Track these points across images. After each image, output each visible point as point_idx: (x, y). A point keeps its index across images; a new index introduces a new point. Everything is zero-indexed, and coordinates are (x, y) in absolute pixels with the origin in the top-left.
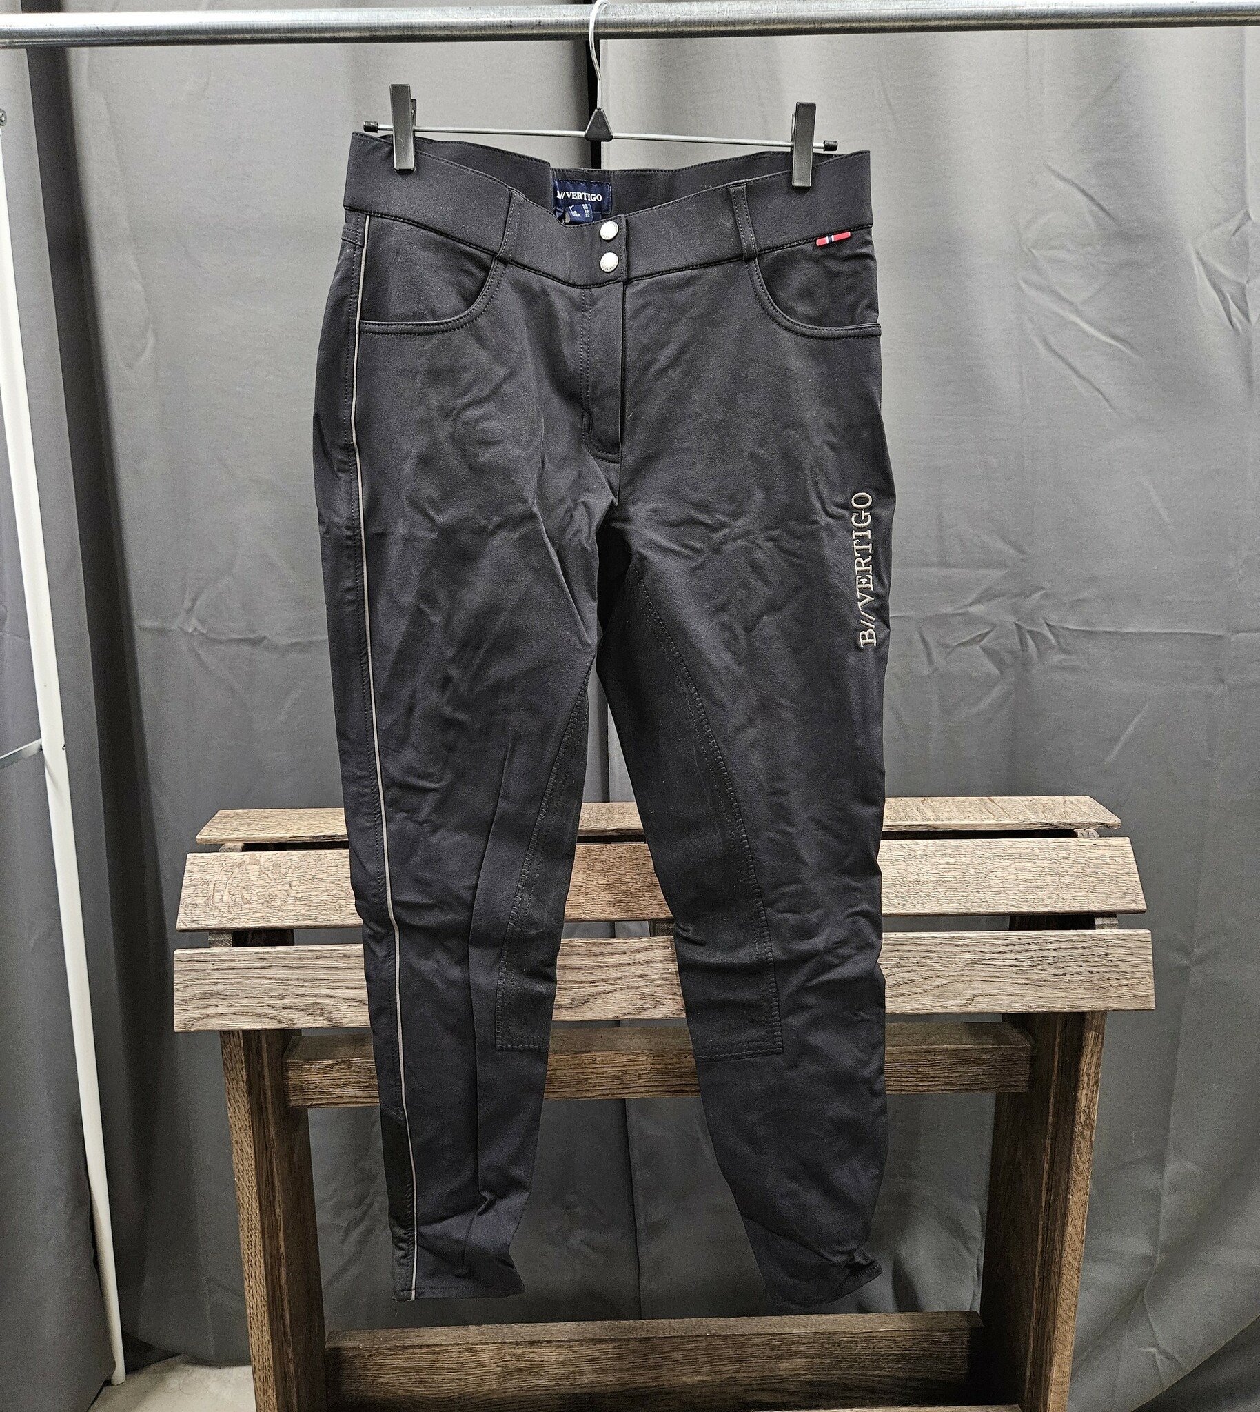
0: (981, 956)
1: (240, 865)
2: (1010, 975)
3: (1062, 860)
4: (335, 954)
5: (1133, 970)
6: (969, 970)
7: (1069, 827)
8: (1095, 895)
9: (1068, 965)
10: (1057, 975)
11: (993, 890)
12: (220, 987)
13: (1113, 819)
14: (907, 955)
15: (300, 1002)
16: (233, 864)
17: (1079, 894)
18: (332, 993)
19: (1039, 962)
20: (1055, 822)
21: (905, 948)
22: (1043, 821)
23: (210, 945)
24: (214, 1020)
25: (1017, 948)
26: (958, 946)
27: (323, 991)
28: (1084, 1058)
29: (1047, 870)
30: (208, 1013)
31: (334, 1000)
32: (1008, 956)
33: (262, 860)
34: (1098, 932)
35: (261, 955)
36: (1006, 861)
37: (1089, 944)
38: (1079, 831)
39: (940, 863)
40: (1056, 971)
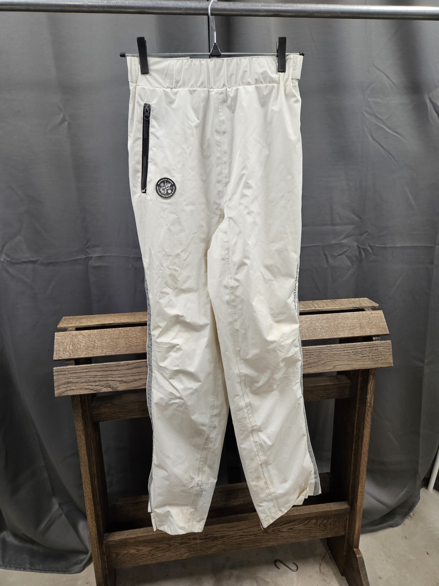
0: (337, 352)
1: (75, 336)
2: (346, 358)
3: (361, 319)
4: (113, 365)
5: (386, 354)
6: (333, 357)
7: (362, 308)
8: (373, 330)
9: (365, 353)
11: (340, 330)
12: (71, 380)
13: (376, 305)
14: (313, 353)
15: (102, 383)
16: (73, 335)
17: (368, 330)
18: (113, 379)
19: (356, 353)
20: (358, 306)
21: (312, 351)
22: (354, 306)
23: (67, 365)
24: (70, 392)
25: (349, 349)
26: (329, 349)
27: (111, 379)
28: (369, 384)
29: (357, 322)
30: (67, 389)
31: (114, 382)
32: (346, 352)
33: (83, 334)
34: (374, 342)
35: (86, 367)
37: (372, 346)
38: (366, 309)
39: (322, 322)
40: (361, 356)
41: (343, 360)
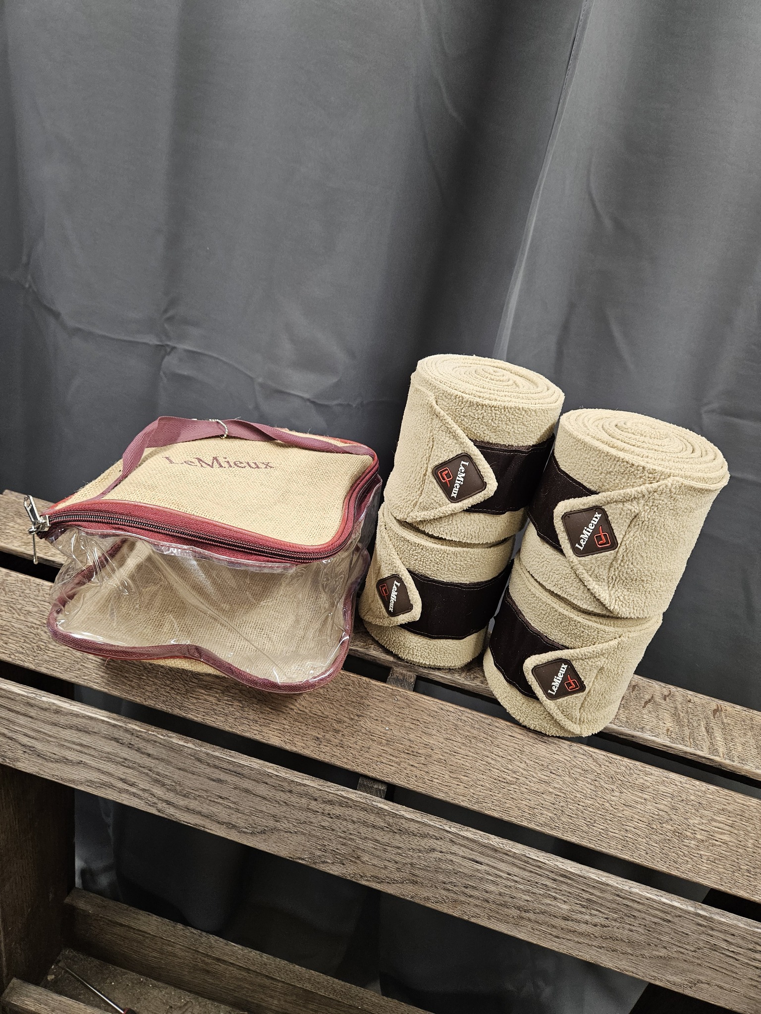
6: (704, 955)
39: (713, 819)
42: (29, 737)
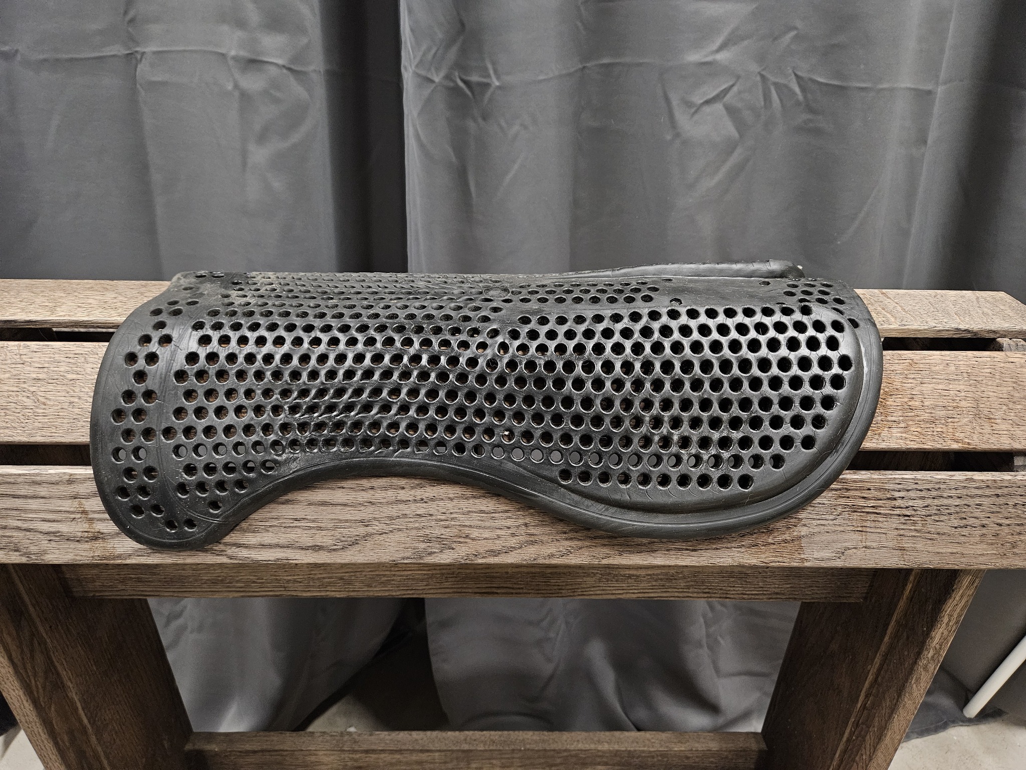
0: (862, 503)
2: (894, 526)
3: (984, 382)
7: (991, 336)
9: (972, 515)
10: (956, 528)
18: (26, 525)
19: (936, 512)
20: (975, 328)
22: (959, 326)
25: (912, 494)
28: (951, 601)
29: (963, 394)
31: (28, 533)
32: (898, 503)
34: (1018, 475)
36: (910, 381)
37: (1005, 491)
38: (1004, 342)
40: (956, 523)
41: (883, 531)
42: (49, 521)
